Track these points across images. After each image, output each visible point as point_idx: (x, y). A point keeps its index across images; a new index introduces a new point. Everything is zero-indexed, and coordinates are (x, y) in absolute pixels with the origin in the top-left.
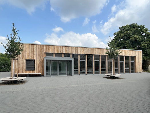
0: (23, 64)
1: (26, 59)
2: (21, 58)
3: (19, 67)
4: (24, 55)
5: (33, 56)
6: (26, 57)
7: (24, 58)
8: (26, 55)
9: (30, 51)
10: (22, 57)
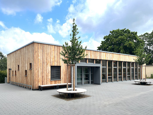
0: (48, 72)
1: (52, 65)
2: (46, 64)
3: (43, 77)
4: (49, 60)
5: (59, 61)
6: (52, 63)
7: (49, 63)
8: (52, 60)
9: (56, 55)
10: (47, 62)
